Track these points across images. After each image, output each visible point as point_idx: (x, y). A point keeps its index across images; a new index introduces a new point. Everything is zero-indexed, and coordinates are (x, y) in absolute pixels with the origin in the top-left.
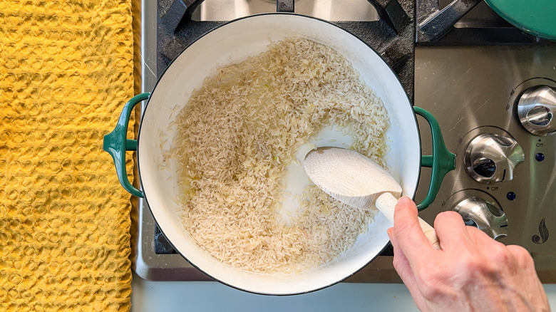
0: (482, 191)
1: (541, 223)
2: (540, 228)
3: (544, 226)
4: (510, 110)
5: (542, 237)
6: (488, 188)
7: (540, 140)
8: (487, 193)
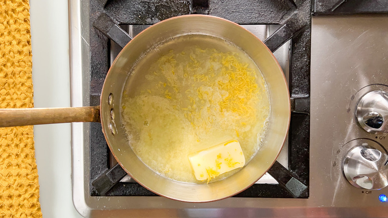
0: (371, 140)
6: (376, 137)
8: (376, 142)
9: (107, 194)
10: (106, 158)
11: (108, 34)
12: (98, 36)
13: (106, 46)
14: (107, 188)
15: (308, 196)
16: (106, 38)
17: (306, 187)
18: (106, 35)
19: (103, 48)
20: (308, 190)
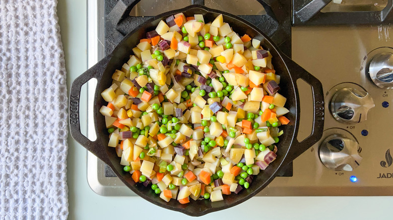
0: (343, 129)
1: (387, 152)
2: (386, 156)
3: (389, 153)
4: (363, 71)
5: (388, 162)
6: (347, 127)
7: (385, 92)
8: (347, 131)
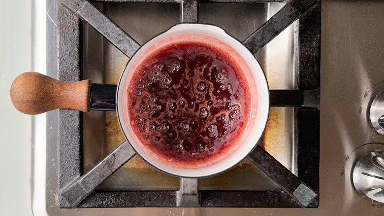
9: (79, 206)
10: (78, 162)
11: (78, 12)
12: (68, 16)
13: (77, 27)
14: (79, 199)
15: (318, 205)
16: (76, 18)
17: (315, 195)
18: (76, 15)
19: (73, 30)
20: (318, 198)
